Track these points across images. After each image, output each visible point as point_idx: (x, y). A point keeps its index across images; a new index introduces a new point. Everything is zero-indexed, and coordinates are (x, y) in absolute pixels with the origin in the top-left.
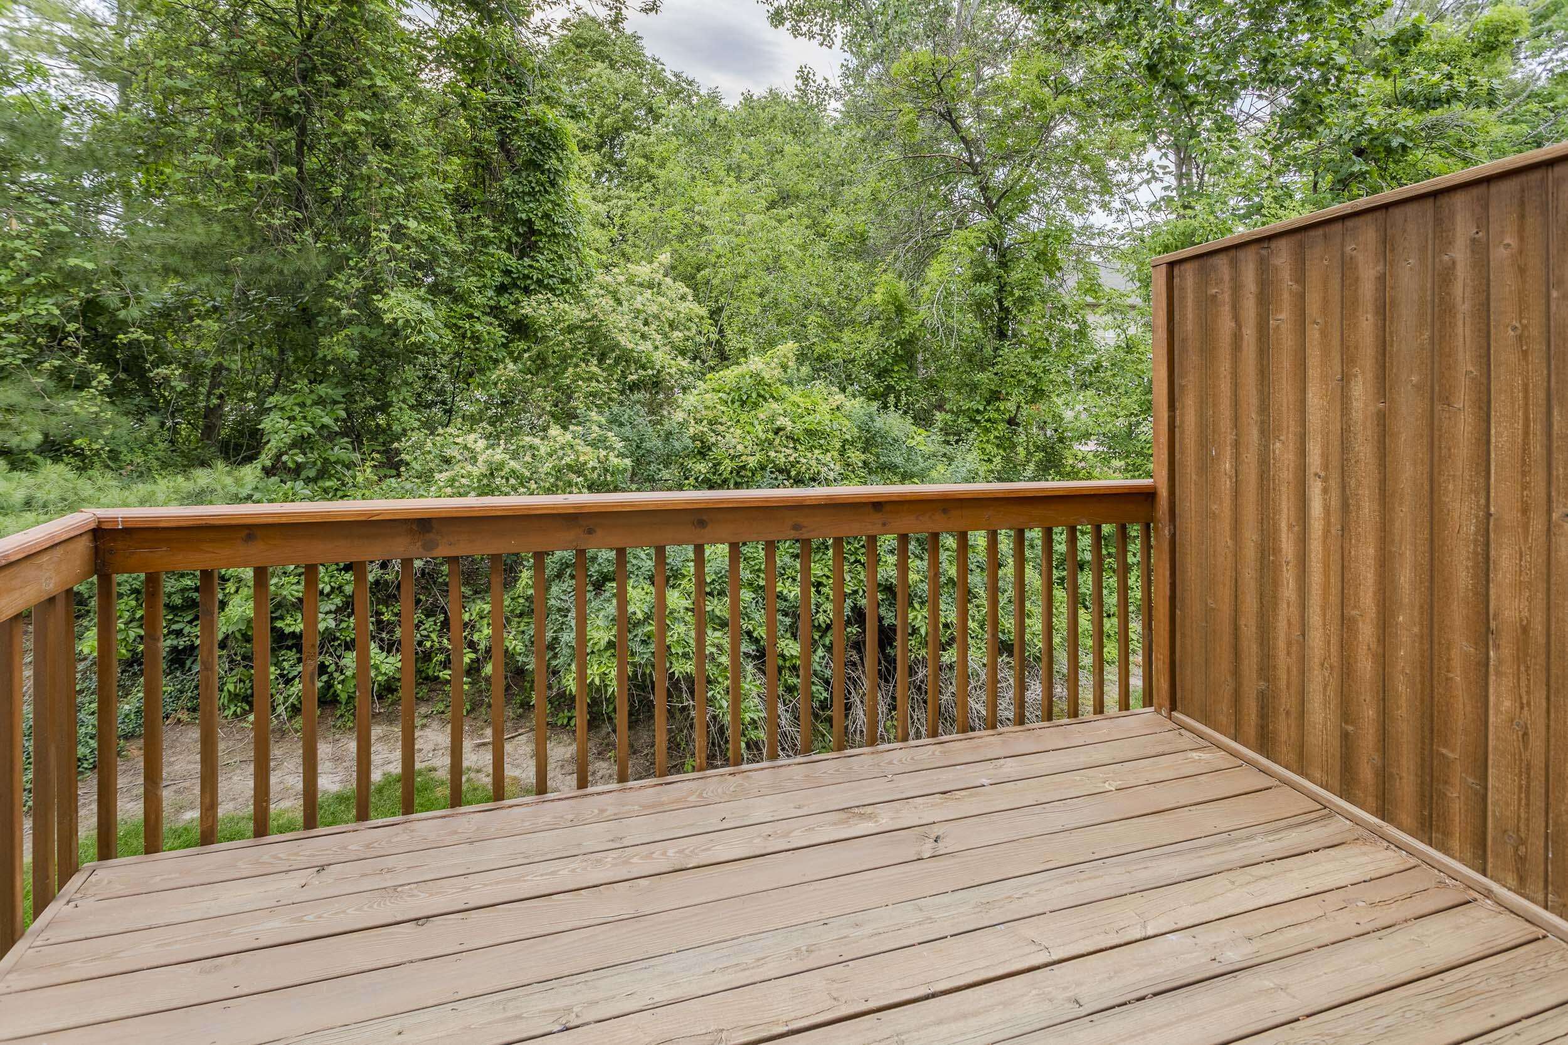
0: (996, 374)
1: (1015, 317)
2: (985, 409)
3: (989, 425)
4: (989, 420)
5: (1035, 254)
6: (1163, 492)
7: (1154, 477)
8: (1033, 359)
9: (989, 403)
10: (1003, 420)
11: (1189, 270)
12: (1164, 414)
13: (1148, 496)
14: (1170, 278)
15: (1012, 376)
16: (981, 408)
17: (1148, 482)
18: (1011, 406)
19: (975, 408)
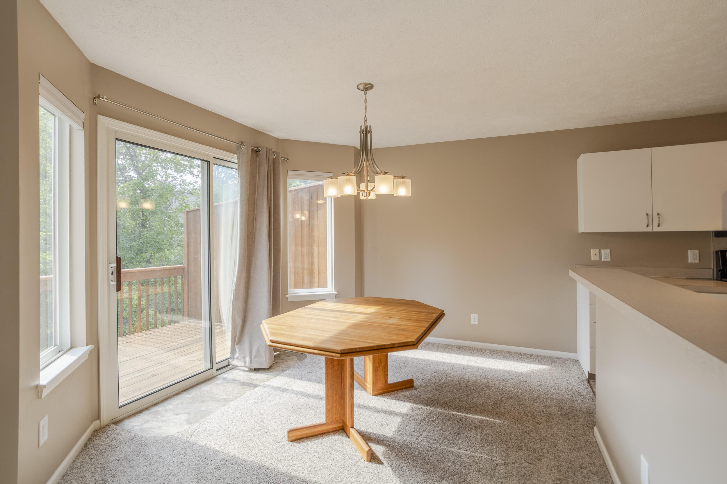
0: (141, 242)
1: (149, 220)
2: (136, 257)
3: (137, 263)
4: (138, 261)
5: (158, 195)
6: (186, 267)
7: (184, 265)
8: (157, 236)
9: (137, 254)
10: (144, 261)
11: (191, 213)
12: (186, 248)
13: (183, 268)
14: (187, 215)
15: (148, 243)
16: (134, 257)
17: (183, 265)
18: (148, 254)
19: (131, 257)
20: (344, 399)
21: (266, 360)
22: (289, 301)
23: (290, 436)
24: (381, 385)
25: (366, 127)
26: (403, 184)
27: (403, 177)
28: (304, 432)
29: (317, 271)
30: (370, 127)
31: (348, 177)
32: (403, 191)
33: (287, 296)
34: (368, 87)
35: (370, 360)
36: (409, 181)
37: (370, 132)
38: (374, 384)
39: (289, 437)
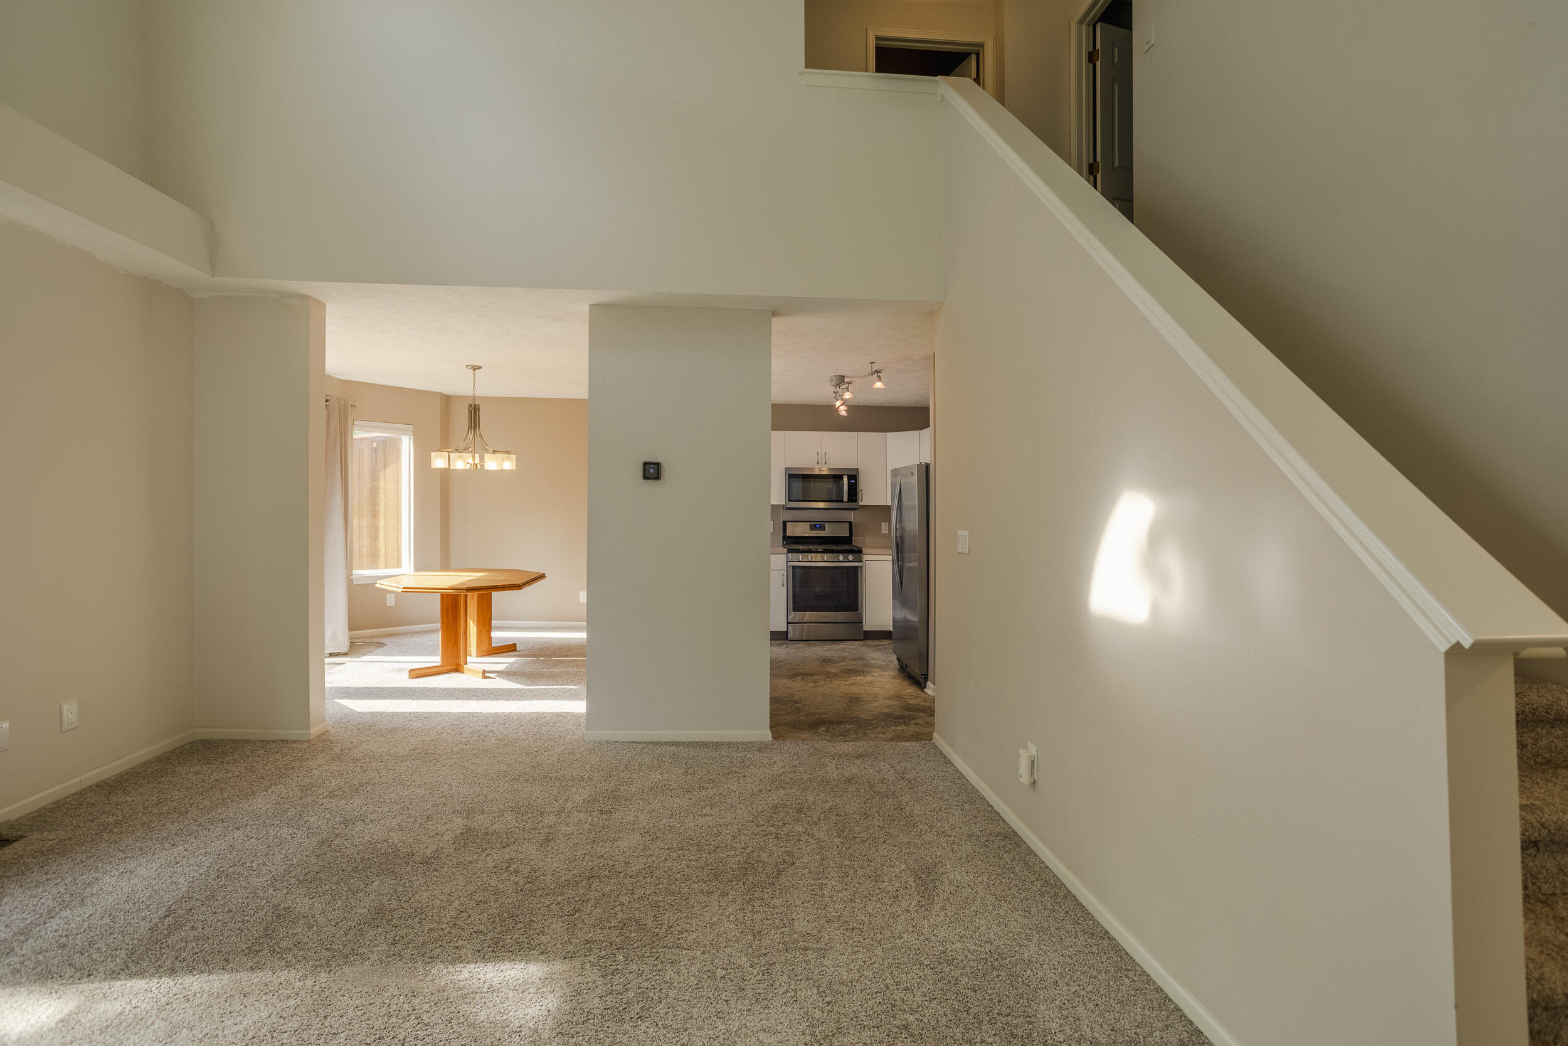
20: (458, 644)
21: (344, 643)
22: (355, 583)
23: (412, 674)
24: (485, 647)
25: (475, 405)
26: (509, 459)
27: (508, 453)
28: (423, 672)
29: (384, 548)
30: (479, 405)
31: (459, 454)
32: (509, 465)
33: (352, 577)
34: (475, 368)
35: (473, 623)
36: (514, 456)
37: (479, 410)
38: (478, 646)
39: (410, 675)
